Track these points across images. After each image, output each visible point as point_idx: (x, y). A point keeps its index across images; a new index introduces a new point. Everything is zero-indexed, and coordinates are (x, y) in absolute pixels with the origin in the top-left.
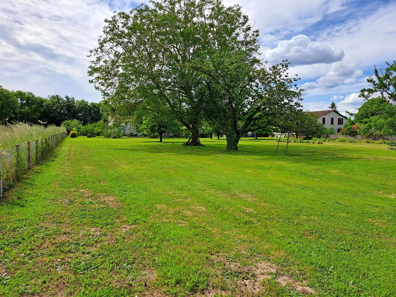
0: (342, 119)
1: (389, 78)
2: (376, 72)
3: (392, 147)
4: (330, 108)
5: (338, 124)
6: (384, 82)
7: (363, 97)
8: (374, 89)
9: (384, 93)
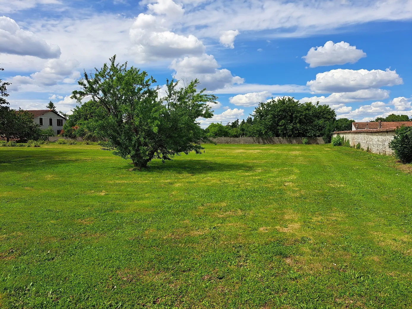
0: (62, 120)
1: (98, 83)
2: (86, 76)
3: (104, 148)
4: (47, 107)
5: (58, 125)
6: (93, 86)
7: (75, 99)
8: (85, 92)
9: (95, 97)
